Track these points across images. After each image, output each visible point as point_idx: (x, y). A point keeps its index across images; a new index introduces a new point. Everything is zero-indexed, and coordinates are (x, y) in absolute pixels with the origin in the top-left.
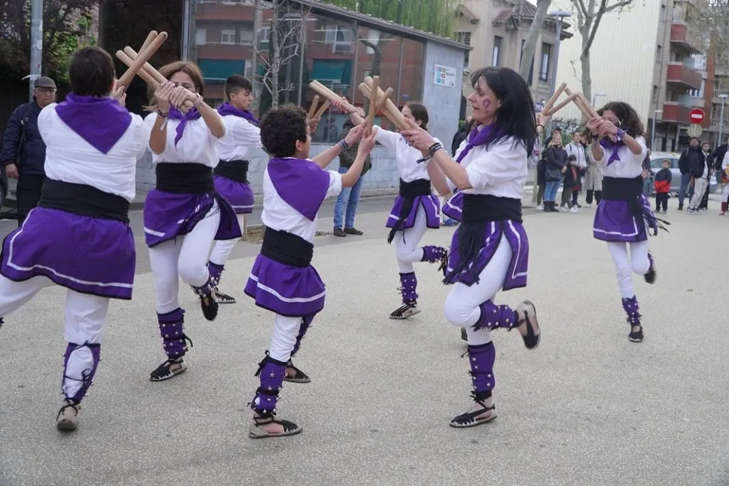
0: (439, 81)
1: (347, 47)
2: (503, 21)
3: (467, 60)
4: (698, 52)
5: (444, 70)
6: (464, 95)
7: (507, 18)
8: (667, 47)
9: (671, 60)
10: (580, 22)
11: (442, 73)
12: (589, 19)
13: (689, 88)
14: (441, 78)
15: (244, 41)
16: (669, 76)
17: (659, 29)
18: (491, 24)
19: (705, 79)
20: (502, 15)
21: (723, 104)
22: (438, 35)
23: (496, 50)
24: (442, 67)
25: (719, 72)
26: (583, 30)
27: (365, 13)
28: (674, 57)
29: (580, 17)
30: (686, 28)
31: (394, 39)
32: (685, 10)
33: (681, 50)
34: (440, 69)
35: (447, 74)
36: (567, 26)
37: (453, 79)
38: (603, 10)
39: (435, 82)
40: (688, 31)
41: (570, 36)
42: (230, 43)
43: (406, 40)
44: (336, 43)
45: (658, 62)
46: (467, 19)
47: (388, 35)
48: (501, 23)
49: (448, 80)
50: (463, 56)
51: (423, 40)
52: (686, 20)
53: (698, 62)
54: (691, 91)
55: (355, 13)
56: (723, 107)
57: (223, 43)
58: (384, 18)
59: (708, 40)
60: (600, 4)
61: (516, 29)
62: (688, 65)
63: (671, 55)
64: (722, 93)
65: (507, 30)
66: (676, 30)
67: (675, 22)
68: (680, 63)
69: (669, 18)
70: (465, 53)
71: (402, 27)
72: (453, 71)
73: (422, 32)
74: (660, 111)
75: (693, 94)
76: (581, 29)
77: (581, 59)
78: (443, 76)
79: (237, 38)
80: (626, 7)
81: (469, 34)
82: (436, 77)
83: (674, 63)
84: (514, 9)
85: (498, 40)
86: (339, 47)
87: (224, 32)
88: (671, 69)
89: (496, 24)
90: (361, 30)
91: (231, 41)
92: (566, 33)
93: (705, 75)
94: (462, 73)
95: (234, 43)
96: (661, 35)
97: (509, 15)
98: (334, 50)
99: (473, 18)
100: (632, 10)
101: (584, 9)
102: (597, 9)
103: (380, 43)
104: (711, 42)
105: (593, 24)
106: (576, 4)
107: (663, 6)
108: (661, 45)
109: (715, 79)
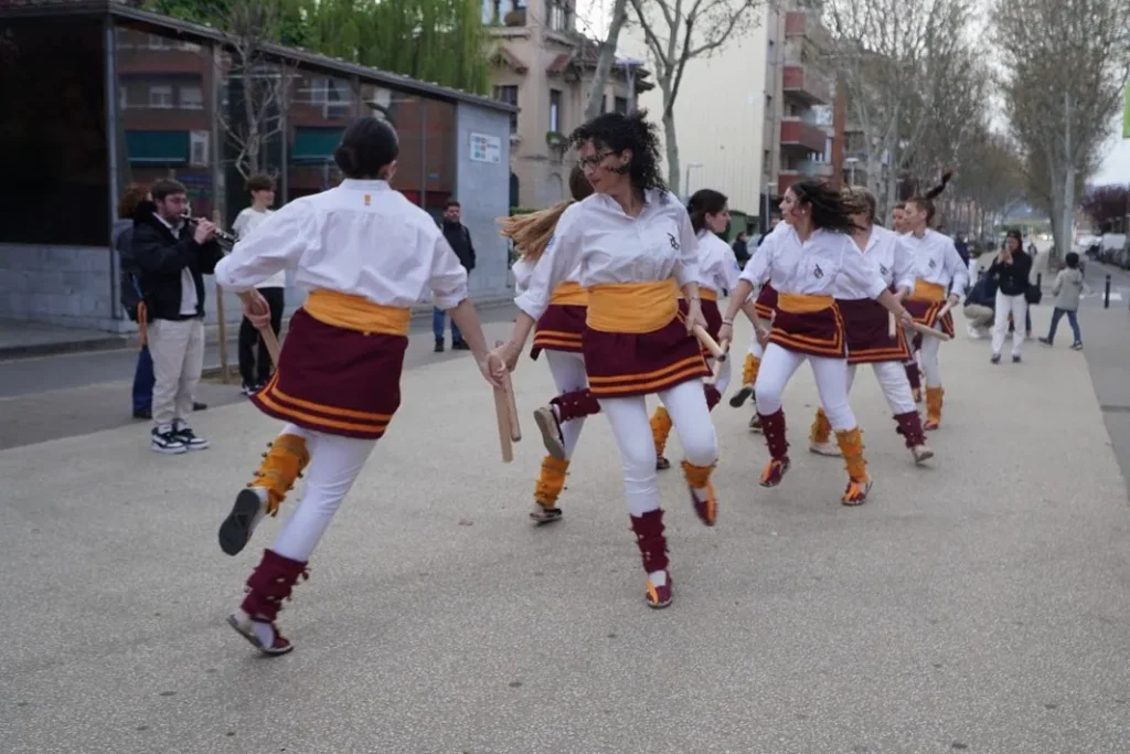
0: (477, 155)
1: (344, 110)
2: (561, 69)
3: (514, 124)
4: (820, 102)
5: (483, 141)
6: (513, 171)
7: (565, 64)
8: (779, 98)
9: (785, 114)
10: (659, 72)
11: (480, 144)
12: (669, 68)
13: (811, 151)
14: (481, 152)
15: (187, 103)
16: (783, 137)
17: (767, 73)
18: (544, 74)
19: (832, 139)
20: (559, 60)
21: (853, 168)
22: (472, 92)
23: (554, 108)
24: (481, 136)
25: (849, 128)
26: (664, 81)
27: (368, 65)
28: (789, 111)
29: (658, 65)
30: (802, 72)
31: (410, 100)
32: (799, 48)
33: (798, 101)
34: (478, 139)
35: (489, 146)
36: (646, 74)
37: (497, 152)
38: (686, 55)
39: (473, 157)
40: (805, 75)
41: (650, 87)
42: (163, 105)
43: (428, 101)
44: (327, 103)
45: (769, 118)
46: (511, 66)
47: (402, 94)
48: (558, 72)
49: (491, 155)
50: (507, 120)
51: (453, 101)
52: (802, 60)
53: (822, 116)
54: (814, 155)
55: (355, 67)
56: (852, 174)
57: (152, 106)
58: (395, 71)
59: (832, 87)
60: (682, 47)
61: (578, 79)
62: (809, 121)
63: (785, 109)
64: (852, 156)
65: (567, 81)
66: (789, 74)
67: (789, 63)
68: (796, 119)
69: (780, 59)
70: (510, 117)
71: (421, 83)
72: (496, 141)
73: (449, 89)
74: (774, 184)
75: (817, 158)
76: (660, 81)
77: (664, 120)
78: (483, 148)
79: (175, 98)
80: (716, 49)
81: (514, 88)
82: (473, 151)
83: (789, 119)
84: (574, 53)
85: (555, 96)
86: (331, 109)
87: (155, 90)
88: (785, 126)
89: (551, 73)
90: (365, 88)
91: (166, 103)
92: (645, 83)
93: (831, 133)
94: (508, 143)
95: (169, 106)
96: (770, 82)
97: (568, 60)
98: (325, 114)
99: (519, 66)
100: (724, 53)
101: (662, 55)
102: (678, 54)
103: (392, 105)
104: (837, 88)
105: (675, 74)
106: (652, 48)
107: (771, 43)
108: (771, 94)
109: (844, 138)
